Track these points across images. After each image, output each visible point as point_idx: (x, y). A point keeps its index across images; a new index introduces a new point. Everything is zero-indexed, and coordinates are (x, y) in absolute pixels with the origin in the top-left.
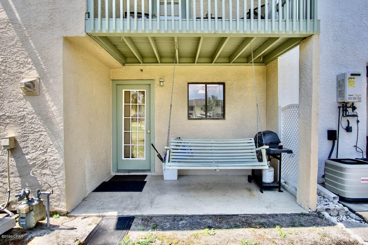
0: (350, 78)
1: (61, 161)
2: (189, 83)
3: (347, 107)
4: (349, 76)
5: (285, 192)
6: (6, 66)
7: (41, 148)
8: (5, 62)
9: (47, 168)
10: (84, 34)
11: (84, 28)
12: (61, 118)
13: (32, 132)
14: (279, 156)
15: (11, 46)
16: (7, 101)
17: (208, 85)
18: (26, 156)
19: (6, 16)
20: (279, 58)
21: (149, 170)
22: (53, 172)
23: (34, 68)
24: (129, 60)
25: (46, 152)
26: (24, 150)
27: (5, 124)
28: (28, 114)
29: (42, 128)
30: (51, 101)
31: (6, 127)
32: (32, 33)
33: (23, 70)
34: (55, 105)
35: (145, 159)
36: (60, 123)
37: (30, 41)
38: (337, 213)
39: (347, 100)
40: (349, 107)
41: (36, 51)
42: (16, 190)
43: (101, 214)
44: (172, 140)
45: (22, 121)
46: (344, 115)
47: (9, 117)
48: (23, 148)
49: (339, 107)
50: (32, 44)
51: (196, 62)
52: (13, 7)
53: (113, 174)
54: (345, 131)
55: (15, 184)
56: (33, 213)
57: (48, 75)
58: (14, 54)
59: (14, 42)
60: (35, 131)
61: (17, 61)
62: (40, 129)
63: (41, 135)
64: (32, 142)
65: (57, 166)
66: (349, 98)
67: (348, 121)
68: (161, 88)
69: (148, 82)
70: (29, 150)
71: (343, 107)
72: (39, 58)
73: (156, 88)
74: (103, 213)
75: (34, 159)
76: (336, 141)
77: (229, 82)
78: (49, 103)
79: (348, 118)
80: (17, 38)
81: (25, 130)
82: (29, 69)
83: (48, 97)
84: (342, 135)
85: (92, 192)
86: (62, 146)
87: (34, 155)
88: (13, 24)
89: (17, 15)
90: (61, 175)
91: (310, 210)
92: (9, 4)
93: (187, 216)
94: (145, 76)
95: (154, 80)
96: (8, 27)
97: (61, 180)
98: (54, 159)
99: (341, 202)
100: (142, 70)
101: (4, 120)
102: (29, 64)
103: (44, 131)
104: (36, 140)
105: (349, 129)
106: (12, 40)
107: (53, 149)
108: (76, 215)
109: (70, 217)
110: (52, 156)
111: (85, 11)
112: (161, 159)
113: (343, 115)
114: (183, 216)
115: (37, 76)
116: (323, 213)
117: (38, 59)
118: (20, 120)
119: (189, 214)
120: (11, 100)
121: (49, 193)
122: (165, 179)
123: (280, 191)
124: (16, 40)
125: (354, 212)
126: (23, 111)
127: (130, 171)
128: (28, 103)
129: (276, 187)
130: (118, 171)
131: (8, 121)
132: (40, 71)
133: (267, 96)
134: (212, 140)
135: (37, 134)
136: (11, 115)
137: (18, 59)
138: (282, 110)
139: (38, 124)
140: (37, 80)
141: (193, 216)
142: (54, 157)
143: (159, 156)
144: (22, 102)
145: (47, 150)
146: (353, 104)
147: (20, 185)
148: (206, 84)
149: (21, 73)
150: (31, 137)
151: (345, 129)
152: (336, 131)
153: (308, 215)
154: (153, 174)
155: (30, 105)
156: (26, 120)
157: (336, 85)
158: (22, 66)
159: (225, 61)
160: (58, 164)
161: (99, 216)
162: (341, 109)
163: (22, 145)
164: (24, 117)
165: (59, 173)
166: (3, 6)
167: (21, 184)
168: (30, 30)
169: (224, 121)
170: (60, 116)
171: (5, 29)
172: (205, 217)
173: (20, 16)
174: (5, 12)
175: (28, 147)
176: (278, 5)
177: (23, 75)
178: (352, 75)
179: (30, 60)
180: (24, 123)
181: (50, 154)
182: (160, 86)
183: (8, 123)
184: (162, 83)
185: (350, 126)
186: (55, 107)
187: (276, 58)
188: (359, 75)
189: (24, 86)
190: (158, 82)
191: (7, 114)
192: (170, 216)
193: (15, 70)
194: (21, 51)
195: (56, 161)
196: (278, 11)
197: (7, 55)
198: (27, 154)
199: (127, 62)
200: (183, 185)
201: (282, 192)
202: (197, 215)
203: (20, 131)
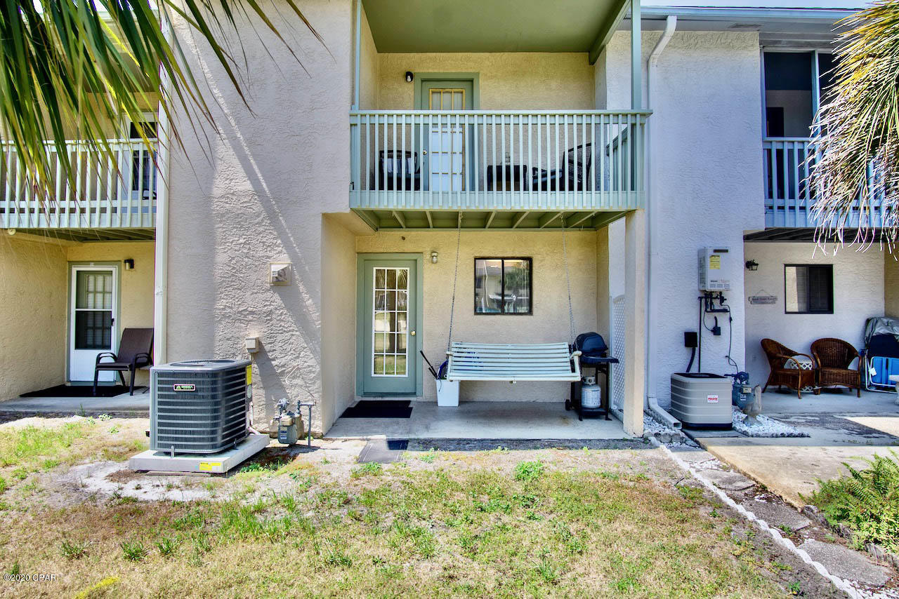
0: (713, 256)
1: (318, 369)
2: (476, 259)
3: (712, 298)
4: (710, 252)
5: (614, 421)
6: (250, 249)
7: (292, 352)
8: (248, 244)
9: (299, 377)
10: (348, 211)
11: (348, 203)
12: (318, 314)
13: (280, 332)
14: (605, 369)
15: (257, 224)
16: (249, 293)
17: (505, 261)
18: (273, 362)
19: (251, 186)
20: (611, 226)
21: (414, 394)
22: (305, 382)
23: (284, 251)
24: (384, 223)
25: (298, 357)
26: (270, 354)
27: (246, 321)
28: (276, 309)
29: (294, 327)
30: (306, 293)
31: (247, 325)
32: (283, 208)
33: (270, 254)
34: (311, 297)
35: (406, 376)
36: (317, 321)
37: (281, 218)
38: (670, 439)
39: (709, 288)
40: (715, 298)
41: (287, 230)
42: (259, 406)
43: (365, 437)
44: (453, 344)
45: (268, 318)
46: (709, 310)
47: (252, 313)
48: (269, 352)
49: (700, 298)
50: (283, 222)
51: (488, 225)
52: (259, 175)
53: (358, 399)
54: (712, 334)
55: (258, 397)
56: (295, 426)
57: (302, 261)
58: (260, 233)
59: (260, 218)
60: (285, 331)
61: (263, 242)
62: (291, 328)
63: (292, 335)
64: (280, 344)
65: (313, 375)
66: (711, 286)
67: (716, 318)
68: (433, 266)
69: (414, 256)
70: (276, 354)
71: (706, 298)
72: (292, 239)
73: (426, 266)
74: (367, 436)
75: (283, 366)
76: (697, 349)
77: (540, 256)
78: (304, 295)
79: (717, 314)
80: (264, 214)
81: (272, 330)
82: (279, 253)
83: (301, 288)
84: (707, 339)
85: (340, 417)
86: (318, 349)
87: (283, 361)
88: (259, 196)
89: (264, 185)
90: (316, 386)
91: (634, 436)
92: (255, 172)
93: (476, 440)
94: (409, 247)
95: (422, 253)
96: (253, 200)
97: (316, 393)
98: (309, 366)
99: (684, 430)
100: (404, 238)
101: (245, 316)
102: (279, 247)
103: (296, 331)
104: (285, 342)
105: (716, 331)
106: (258, 216)
107: (308, 353)
108: (333, 438)
109: (327, 440)
110: (305, 362)
111: (349, 182)
112: (435, 375)
113: (706, 311)
114: (470, 440)
115: (289, 262)
116: (649, 438)
117: (291, 241)
118: (265, 317)
119: (477, 438)
120: (255, 291)
121: (312, 404)
122: (439, 405)
123: (607, 419)
124: (262, 216)
125: (692, 438)
126: (270, 305)
127: (383, 395)
128: (276, 295)
129: (602, 414)
130: (366, 394)
131: (250, 317)
132: (293, 255)
133: (597, 278)
134: (510, 345)
135: (287, 334)
136: (255, 309)
137: (264, 240)
138: (615, 303)
139: (289, 321)
140: (288, 267)
141: (482, 440)
142: (308, 364)
143: (432, 369)
144: (269, 294)
145: (300, 354)
146: (721, 293)
147: (264, 399)
148: (503, 259)
149: (269, 257)
150: (280, 337)
151: (712, 331)
152: (696, 333)
153: (632, 441)
154: (420, 399)
155: (279, 298)
156: (274, 316)
157: (697, 265)
158: (269, 249)
159: (532, 224)
160: (314, 373)
161: (364, 440)
162: (703, 300)
163: (267, 348)
164: (271, 313)
165: (314, 383)
166: (247, 174)
167: (265, 397)
168: (280, 204)
169: (532, 317)
170: (317, 312)
171: (249, 202)
172: (498, 441)
173: (268, 186)
174: (249, 182)
175: (275, 350)
176: (608, 147)
177: (271, 260)
178: (715, 251)
179: (279, 241)
180: (271, 320)
181: (303, 359)
182: (433, 263)
183: (250, 321)
184: (435, 259)
185: (718, 326)
186: (310, 301)
187: (606, 225)
188: (726, 251)
189: (277, 276)
190: (428, 257)
191: (250, 309)
192: (453, 440)
193: (261, 254)
194: (269, 230)
195: (311, 368)
196: (608, 155)
197: (251, 235)
198: (274, 360)
199: (381, 225)
200: (469, 412)
201: (611, 420)
202: (488, 440)
203: (265, 330)
